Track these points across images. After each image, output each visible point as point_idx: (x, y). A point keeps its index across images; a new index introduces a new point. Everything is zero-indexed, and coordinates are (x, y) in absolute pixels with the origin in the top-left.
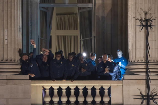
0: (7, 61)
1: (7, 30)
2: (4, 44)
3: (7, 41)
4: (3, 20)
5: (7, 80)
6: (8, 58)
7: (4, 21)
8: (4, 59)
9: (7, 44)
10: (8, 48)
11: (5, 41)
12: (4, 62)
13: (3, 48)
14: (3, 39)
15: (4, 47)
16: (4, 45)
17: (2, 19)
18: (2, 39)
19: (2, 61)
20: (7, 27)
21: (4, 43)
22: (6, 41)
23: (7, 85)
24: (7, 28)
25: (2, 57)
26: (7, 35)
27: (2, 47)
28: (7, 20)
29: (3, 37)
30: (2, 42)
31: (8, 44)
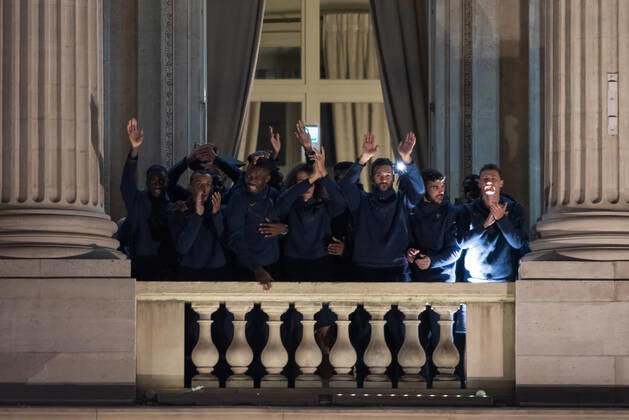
0: (614, 202)
1: (615, 77)
2: (603, 135)
3: (616, 124)
4: (600, 37)
5: (615, 280)
6: (622, 190)
7: (604, 40)
8: (605, 196)
9: (615, 132)
10: (618, 149)
11: (608, 124)
12: (602, 207)
13: (600, 150)
14: (600, 113)
15: (603, 146)
16: (604, 141)
17: (596, 32)
18: (596, 116)
19: (595, 202)
20: (614, 65)
21: (604, 129)
22: (613, 122)
23: (616, 300)
24: (615, 70)
25: (596, 185)
26: (615, 96)
27: (596, 147)
28: (618, 36)
29: (600, 106)
30: (596, 126)
31: (618, 136)
